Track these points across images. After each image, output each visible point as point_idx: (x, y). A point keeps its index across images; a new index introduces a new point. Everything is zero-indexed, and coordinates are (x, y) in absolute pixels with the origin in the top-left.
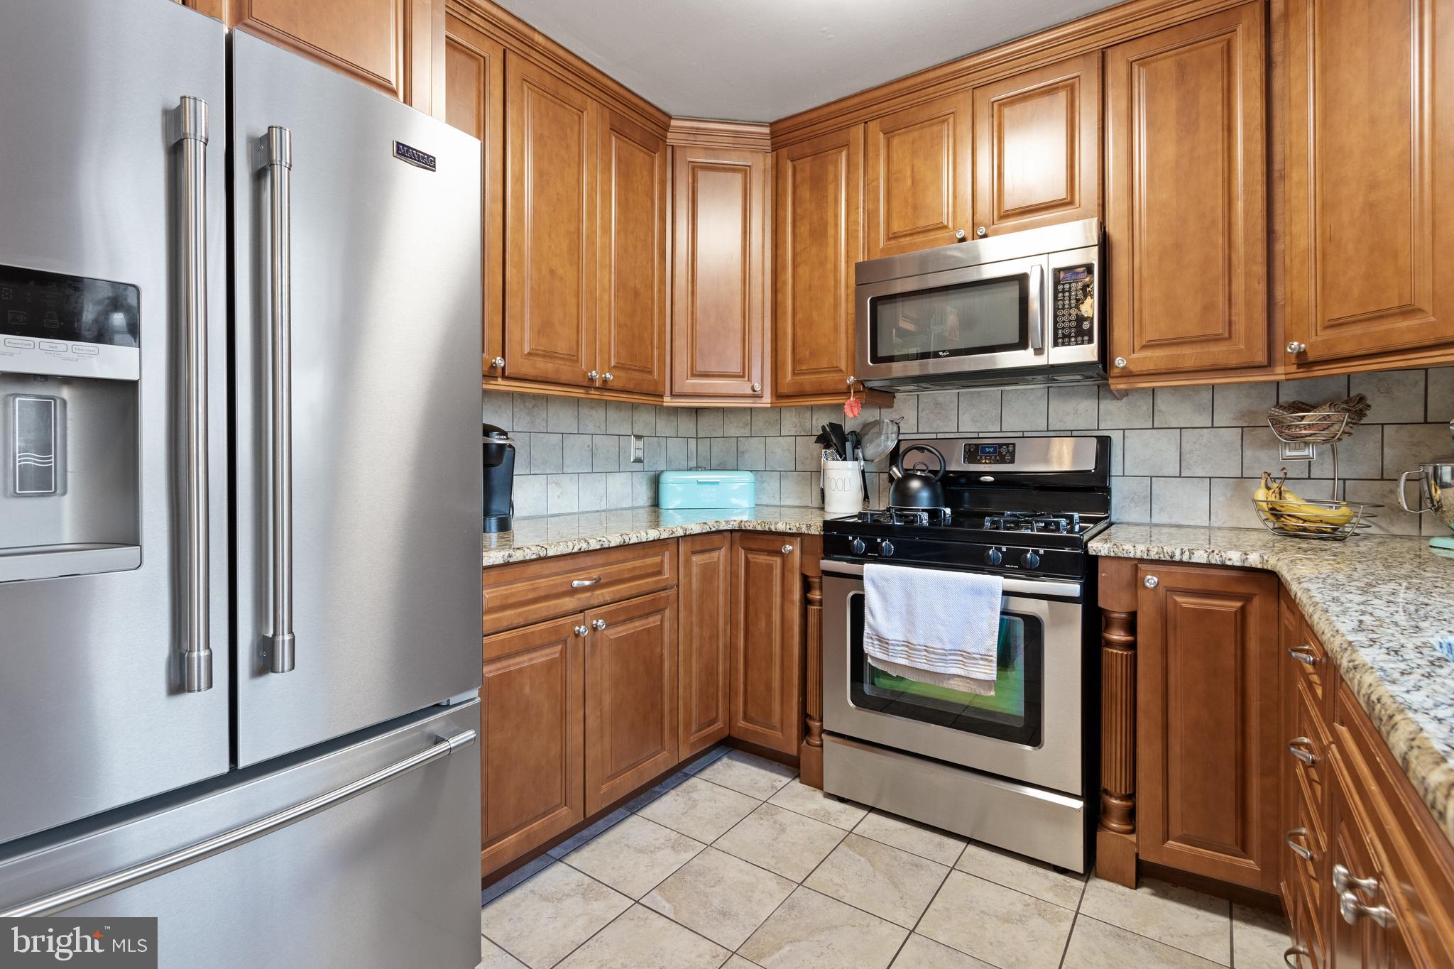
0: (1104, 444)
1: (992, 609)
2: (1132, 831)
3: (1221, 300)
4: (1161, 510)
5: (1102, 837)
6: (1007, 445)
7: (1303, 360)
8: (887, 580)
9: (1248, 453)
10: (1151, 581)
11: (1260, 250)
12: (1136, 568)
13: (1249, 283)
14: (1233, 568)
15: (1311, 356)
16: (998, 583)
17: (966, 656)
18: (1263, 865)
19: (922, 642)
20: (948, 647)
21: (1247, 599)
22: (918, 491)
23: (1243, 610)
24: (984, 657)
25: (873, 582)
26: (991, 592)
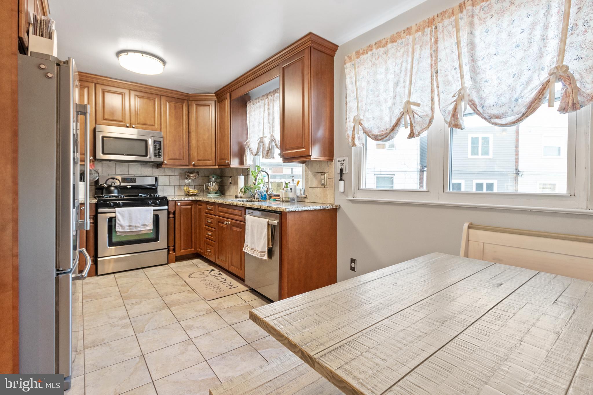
0: (156, 179)
1: (151, 214)
2: (174, 252)
3: (182, 152)
4: (166, 193)
5: (170, 255)
6: (133, 178)
7: (194, 165)
8: (123, 211)
9: (181, 181)
10: (179, 204)
11: (187, 145)
12: (175, 202)
13: (186, 151)
14: (191, 200)
15: (196, 165)
16: (152, 208)
17: (145, 225)
18: (194, 249)
19: (134, 224)
20: (141, 224)
21: (192, 205)
22: (114, 190)
23: (191, 207)
24: (150, 225)
25: (119, 213)
26: (151, 210)
